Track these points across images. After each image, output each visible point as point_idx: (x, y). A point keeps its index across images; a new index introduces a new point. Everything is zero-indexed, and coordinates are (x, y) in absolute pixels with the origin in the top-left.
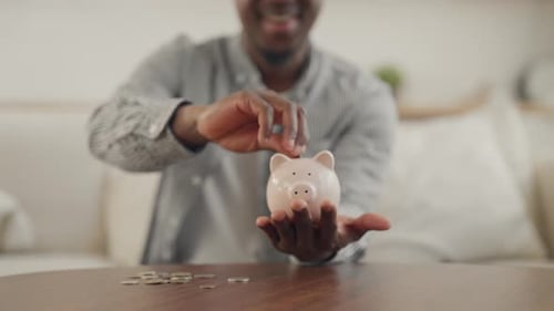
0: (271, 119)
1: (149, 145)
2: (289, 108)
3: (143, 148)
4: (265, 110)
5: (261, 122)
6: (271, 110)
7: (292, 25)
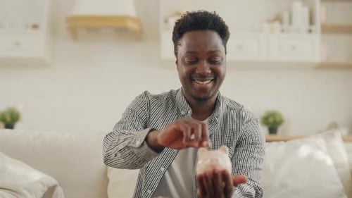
0: (189, 132)
1: (135, 151)
2: (197, 126)
3: (133, 153)
4: (187, 129)
5: (185, 134)
6: (190, 128)
7: (210, 85)
